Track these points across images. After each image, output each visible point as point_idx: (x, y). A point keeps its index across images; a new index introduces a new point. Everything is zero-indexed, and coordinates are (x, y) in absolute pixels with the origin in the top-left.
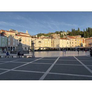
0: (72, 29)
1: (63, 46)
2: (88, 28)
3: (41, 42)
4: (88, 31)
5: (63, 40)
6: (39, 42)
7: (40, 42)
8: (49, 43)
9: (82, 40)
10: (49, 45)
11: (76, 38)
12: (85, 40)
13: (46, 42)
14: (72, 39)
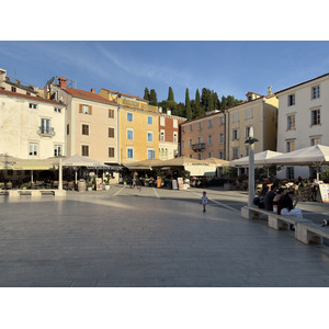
2: (205, 90)
4: (203, 103)
9: (156, 120)
11: (114, 103)
14: (75, 102)
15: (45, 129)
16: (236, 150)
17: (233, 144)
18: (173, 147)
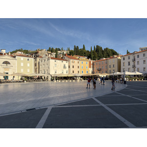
0: (75, 46)
1: (56, 72)
2: (97, 46)
3: (9, 63)
5: (57, 61)
6: (4, 63)
7: (6, 63)
8: (28, 65)
9: (88, 63)
10: (28, 71)
11: (78, 59)
12: (92, 63)
13: (22, 64)
14: (71, 60)
15: (65, 67)
16: (110, 71)
17: (109, 69)
18: (91, 69)
